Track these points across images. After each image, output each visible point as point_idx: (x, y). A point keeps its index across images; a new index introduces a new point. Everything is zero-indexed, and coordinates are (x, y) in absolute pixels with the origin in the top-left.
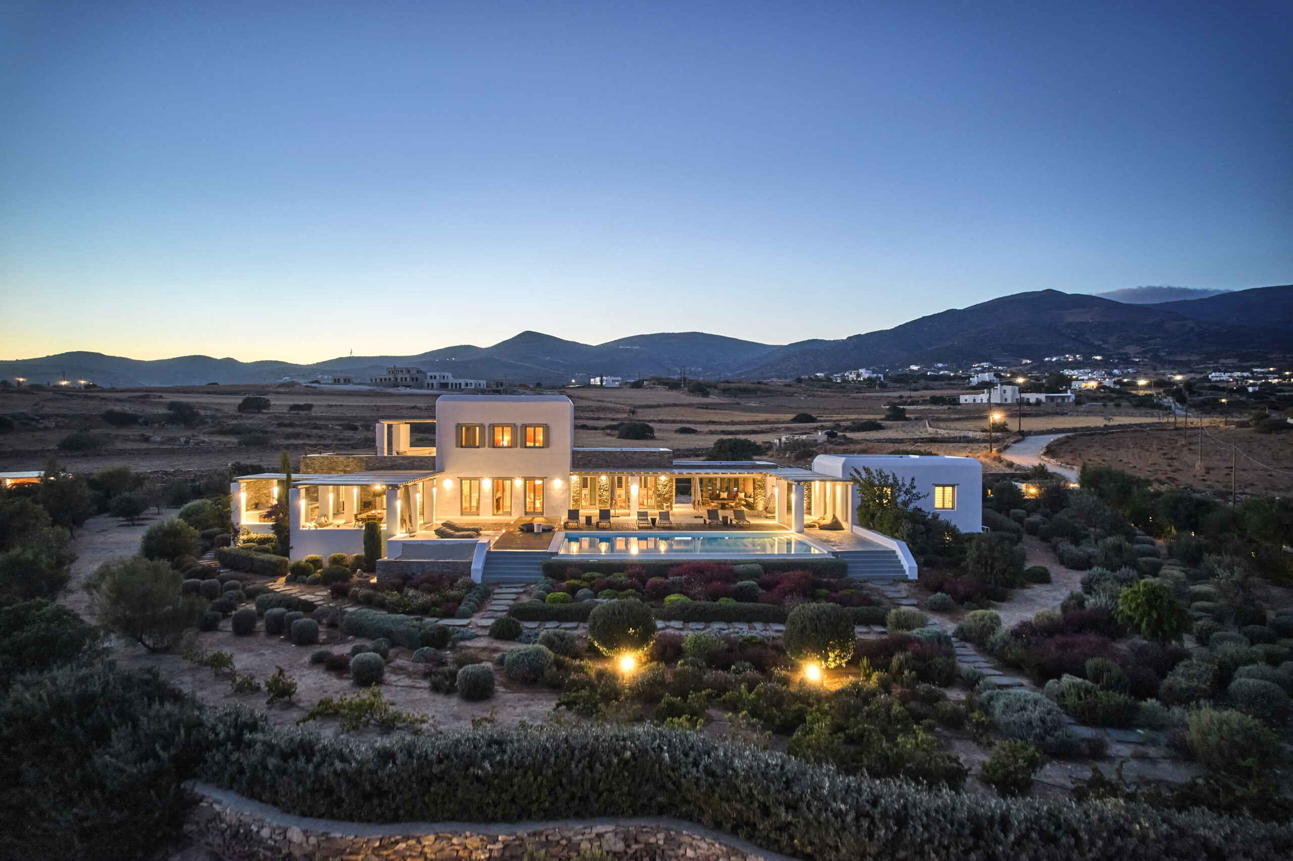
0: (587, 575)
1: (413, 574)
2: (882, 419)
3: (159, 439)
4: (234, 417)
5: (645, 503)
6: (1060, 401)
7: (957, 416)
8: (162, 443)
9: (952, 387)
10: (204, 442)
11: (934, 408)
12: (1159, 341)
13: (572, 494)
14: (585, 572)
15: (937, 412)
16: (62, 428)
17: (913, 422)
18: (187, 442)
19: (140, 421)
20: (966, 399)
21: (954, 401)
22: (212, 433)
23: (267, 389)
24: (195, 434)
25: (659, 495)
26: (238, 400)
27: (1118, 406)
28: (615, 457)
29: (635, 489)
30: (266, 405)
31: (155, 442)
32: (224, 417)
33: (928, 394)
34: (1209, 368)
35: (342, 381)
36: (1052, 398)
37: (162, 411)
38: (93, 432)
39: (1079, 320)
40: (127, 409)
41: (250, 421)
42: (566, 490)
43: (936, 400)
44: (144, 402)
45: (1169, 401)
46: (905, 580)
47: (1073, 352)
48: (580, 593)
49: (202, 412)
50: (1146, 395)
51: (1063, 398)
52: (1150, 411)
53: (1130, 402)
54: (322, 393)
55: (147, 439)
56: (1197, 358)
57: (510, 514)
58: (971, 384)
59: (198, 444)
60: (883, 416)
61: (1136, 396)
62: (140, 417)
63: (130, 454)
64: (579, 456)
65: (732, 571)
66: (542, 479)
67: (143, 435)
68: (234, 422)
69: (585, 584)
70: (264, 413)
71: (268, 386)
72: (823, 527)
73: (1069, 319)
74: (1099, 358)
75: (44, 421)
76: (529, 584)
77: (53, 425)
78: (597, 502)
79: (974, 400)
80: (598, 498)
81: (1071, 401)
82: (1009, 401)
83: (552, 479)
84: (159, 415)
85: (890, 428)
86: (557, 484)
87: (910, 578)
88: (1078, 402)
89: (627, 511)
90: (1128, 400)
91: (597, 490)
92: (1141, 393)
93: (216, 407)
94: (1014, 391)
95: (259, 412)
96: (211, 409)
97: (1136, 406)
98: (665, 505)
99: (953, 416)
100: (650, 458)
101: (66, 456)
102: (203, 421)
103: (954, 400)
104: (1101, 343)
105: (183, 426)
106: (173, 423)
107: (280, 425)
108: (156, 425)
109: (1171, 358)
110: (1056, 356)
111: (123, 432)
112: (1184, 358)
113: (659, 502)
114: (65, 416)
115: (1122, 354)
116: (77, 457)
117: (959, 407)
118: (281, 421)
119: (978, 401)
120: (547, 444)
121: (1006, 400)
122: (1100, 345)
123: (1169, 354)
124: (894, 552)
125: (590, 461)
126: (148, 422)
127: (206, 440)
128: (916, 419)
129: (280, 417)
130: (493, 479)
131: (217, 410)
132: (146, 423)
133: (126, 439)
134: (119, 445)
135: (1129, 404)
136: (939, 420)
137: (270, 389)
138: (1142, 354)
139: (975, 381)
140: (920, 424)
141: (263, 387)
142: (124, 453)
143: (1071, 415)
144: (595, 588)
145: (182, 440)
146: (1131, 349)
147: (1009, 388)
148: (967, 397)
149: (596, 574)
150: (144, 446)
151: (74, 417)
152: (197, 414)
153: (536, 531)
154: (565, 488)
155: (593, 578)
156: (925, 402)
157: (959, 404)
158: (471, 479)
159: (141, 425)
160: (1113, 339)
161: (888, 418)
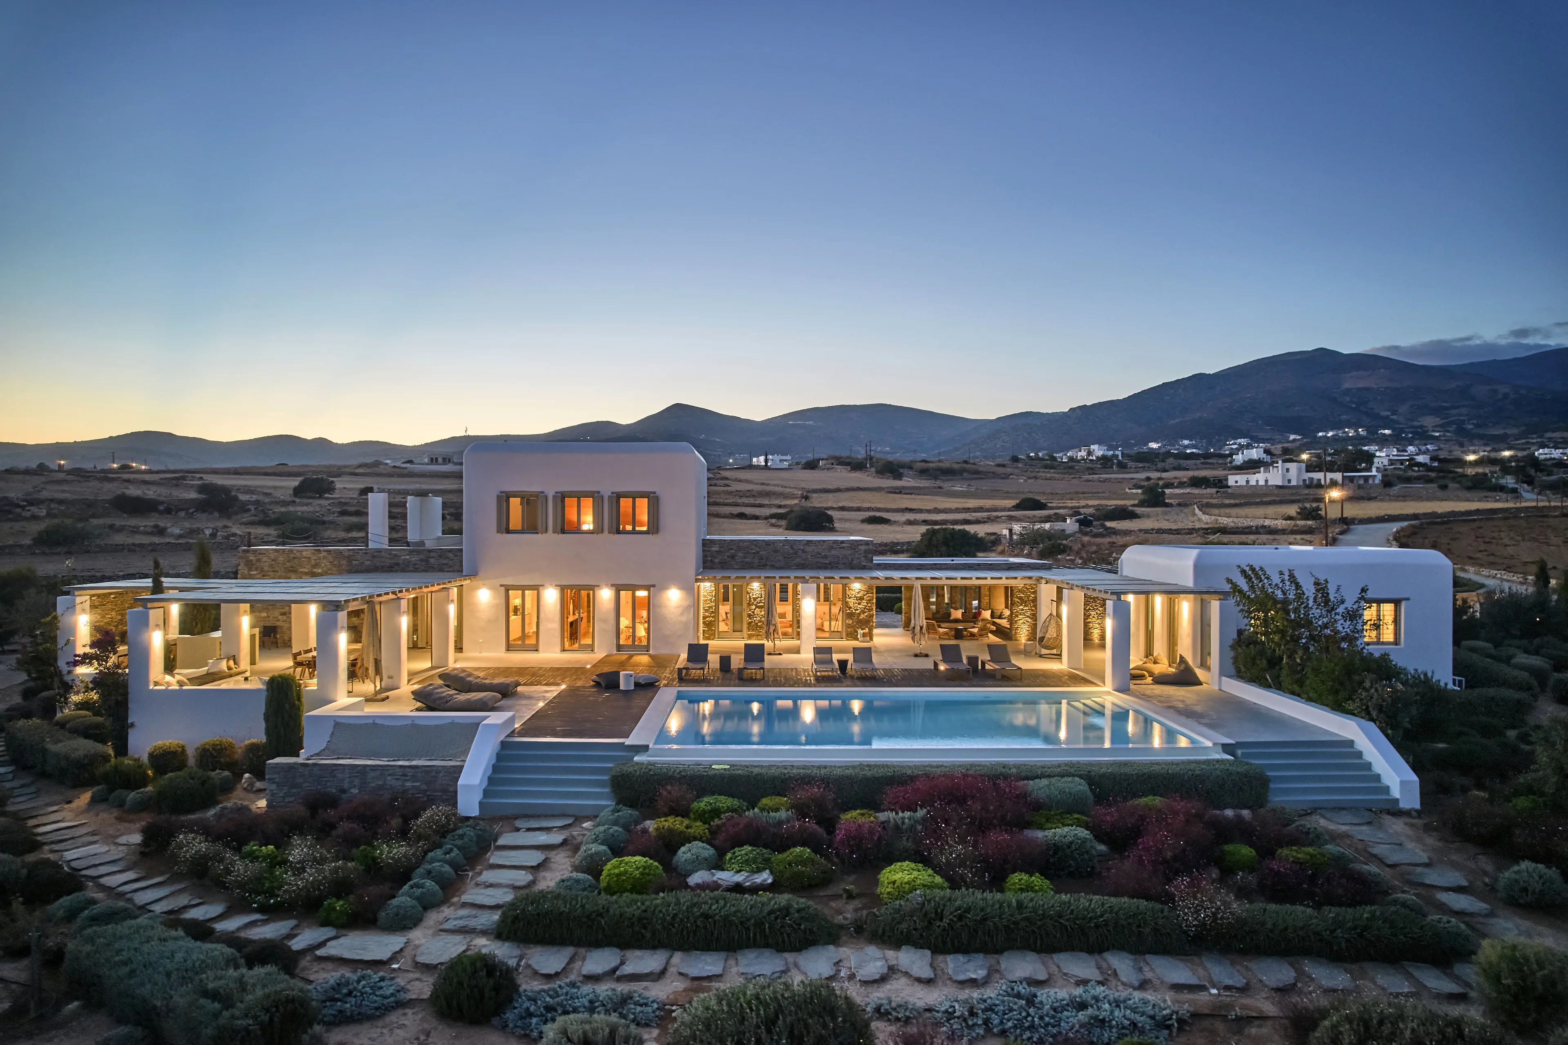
0: (705, 803)
1: (344, 791)
2: (1134, 505)
3: (177, 531)
4: (285, 503)
5: (826, 628)
6: (1361, 482)
7: (1232, 501)
8: (180, 536)
9: (1213, 467)
10: (234, 535)
11: (1196, 491)
12: (1464, 411)
13: (702, 611)
14: (702, 792)
15: (1201, 496)
16: (55, 516)
17: (1177, 509)
18: (213, 535)
19: (161, 508)
20: (1235, 480)
21: (1220, 484)
22: (252, 523)
23: (343, 470)
24: (230, 524)
25: (850, 615)
26: (295, 482)
27: (1444, 487)
28: (776, 551)
29: (808, 606)
30: (330, 488)
31: (172, 535)
32: (271, 503)
33: (1184, 475)
34: (1533, 444)
35: (440, 460)
36: (1351, 479)
37: (193, 495)
38: (95, 522)
39: (1360, 385)
40: (151, 493)
41: (305, 508)
42: (688, 607)
43: (1196, 482)
44: (177, 485)
45: (1509, 481)
46: (1394, 811)
47: (1355, 426)
48: (685, 853)
49: (243, 497)
50: (1477, 474)
51: (1366, 478)
52: (1489, 494)
53: (1459, 482)
54: (411, 475)
55: (161, 532)
56: (1515, 431)
57: (591, 648)
58: (1234, 463)
59: (227, 538)
60: (1136, 502)
61: (1464, 476)
62: (162, 503)
63: (130, 550)
64: (715, 548)
65: (1023, 796)
66: (647, 588)
67: (156, 526)
68: (283, 509)
69: (698, 828)
70: (327, 498)
71: (345, 467)
72: (1162, 680)
73: (1347, 385)
74: (1387, 432)
75: (31, 508)
76: (579, 819)
77: (43, 513)
78: (745, 626)
79: (1248, 482)
80: (746, 619)
81: (1377, 481)
82: (1294, 483)
83: (665, 588)
84: (187, 501)
85: (1148, 516)
86: (674, 597)
87: (1404, 805)
88: (1387, 483)
89: (794, 642)
90: (1454, 479)
91: (745, 605)
92: (1470, 471)
93: (265, 491)
94: (1299, 470)
95: (320, 497)
96: (259, 493)
97: (1469, 489)
98: (860, 632)
99: (1227, 502)
100: (833, 552)
101: (44, 553)
102: (244, 508)
103: (1220, 481)
104: (1388, 413)
105: (216, 514)
106: (203, 511)
107: (343, 513)
108: (182, 514)
109: (1481, 431)
110: (1332, 430)
111: (133, 522)
112: (1500, 432)
113: (848, 626)
114: (61, 502)
115: (1418, 427)
116: (59, 554)
117: (1230, 490)
118: (345, 508)
119: (1253, 483)
120: (654, 527)
121: (1289, 481)
122: (1388, 417)
123: (1477, 426)
124: (1351, 743)
125: (733, 557)
126: (170, 509)
127: (239, 532)
128: (1179, 505)
129: (345, 504)
130: (563, 589)
131: (267, 494)
132: (168, 511)
133: (135, 531)
134: (119, 539)
135: (1457, 485)
136: (1209, 505)
137: (347, 470)
138: (1443, 427)
139: (1239, 459)
140: (1186, 510)
141: (339, 468)
142: (122, 550)
143: (1382, 500)
144: (722, 837)
145: (208, 532)
146: (1429, 421)
147: (1293, 466)
148: (1238, 477)
149: (724, 801)
150: (156, 540)
151: (73, 503)
152: (236, 498)
153: (622, 687)
154: (685, 604)
155: (716, 812)
156: (1181, 485)
157: (1229, 487)
158: (523, 588)
159: (161, 513)
160: (1404, 409)
161: (1142, 504)
